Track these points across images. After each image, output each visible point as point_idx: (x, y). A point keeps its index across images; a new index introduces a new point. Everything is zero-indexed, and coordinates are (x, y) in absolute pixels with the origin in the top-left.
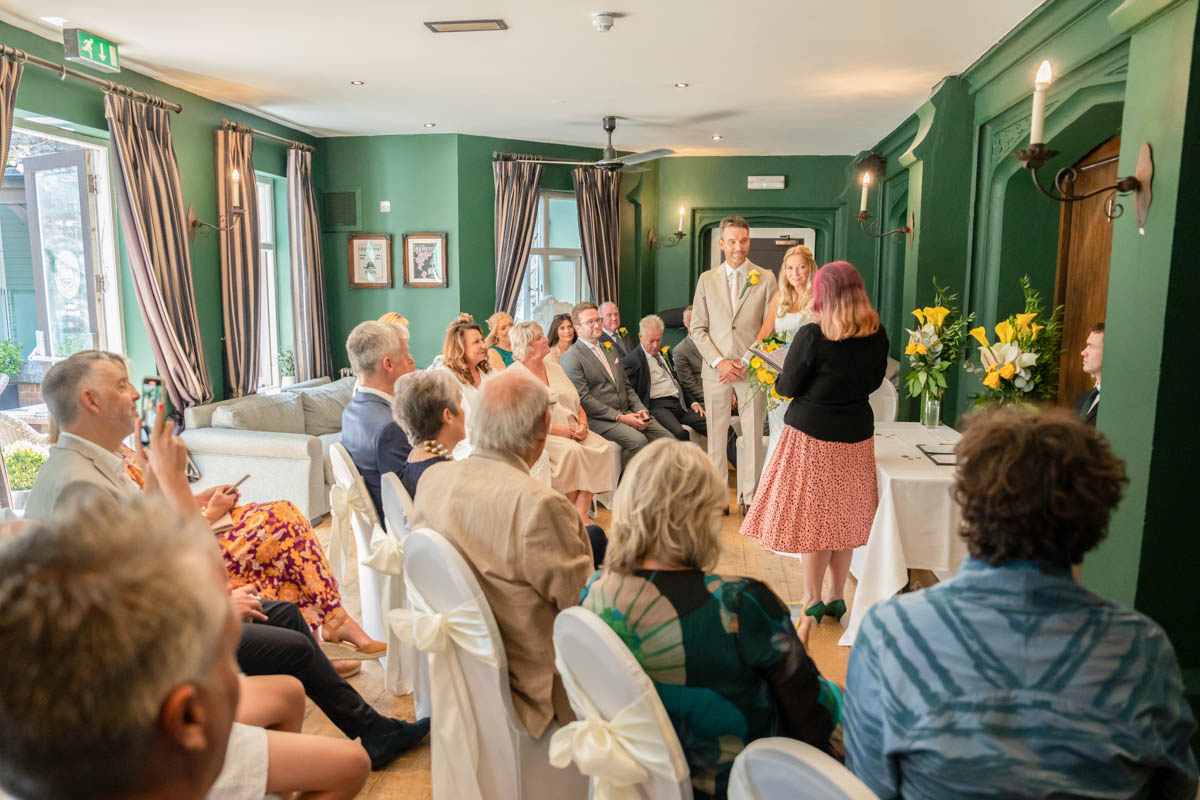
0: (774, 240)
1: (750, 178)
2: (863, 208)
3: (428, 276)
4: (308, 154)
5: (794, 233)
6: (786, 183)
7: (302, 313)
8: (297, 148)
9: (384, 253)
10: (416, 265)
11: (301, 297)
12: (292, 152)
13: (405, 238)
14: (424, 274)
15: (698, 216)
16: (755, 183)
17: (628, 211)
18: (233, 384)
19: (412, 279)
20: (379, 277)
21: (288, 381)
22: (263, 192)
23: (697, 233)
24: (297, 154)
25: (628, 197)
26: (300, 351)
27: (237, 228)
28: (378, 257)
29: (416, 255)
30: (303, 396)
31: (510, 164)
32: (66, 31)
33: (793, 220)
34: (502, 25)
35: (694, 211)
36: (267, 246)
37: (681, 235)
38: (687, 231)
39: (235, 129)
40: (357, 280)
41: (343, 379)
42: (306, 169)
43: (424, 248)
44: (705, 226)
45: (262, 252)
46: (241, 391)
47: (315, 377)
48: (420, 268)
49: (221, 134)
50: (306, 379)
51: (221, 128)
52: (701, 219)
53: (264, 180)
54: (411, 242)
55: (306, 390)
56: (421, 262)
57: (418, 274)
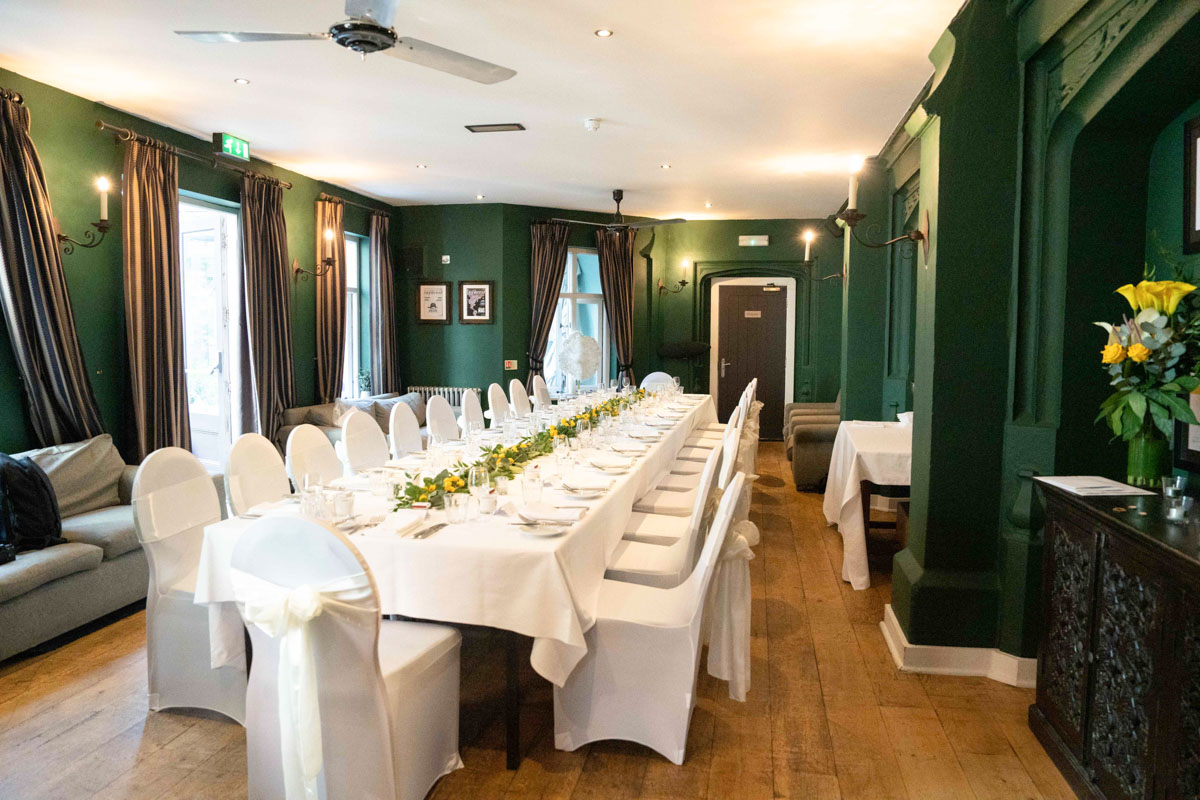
0: (763, 287)
1: (741, 238)
2: (807, 259)
3: (479, 314)
4: (386, 219)
5: (779, 281)
6: (770, 241)
7: (377, 341)
8: (378, 215)
9: (444, 296)
10: (469, 305)
11: (377, 328)
12: (375, 218)
13: (461, 284)
14: (475, 312)
15: (699, 268)
16: (746, 241)
17: (640, 265)
18: (322, 394)
19: (466, 317)
20: (441, 314)
21: (365, 395)
22: (351, 247)
23: (699, 281)
24: (378, 219)
25: (641, 253)
26: (376, 372)
27: (329, 274)
28: (440, 299)
29: (469, 298)
30: (376, 404)
31: (544, 226)
32: (215, 134)
33: (777, 271)
34: (520, 127)
35: (696, 264)
36: (353, 290)
37: (683, 283)
38: (689, 279)
39: (330, 201)
40: (423, 317)
41: (409, 394)
42: (385, 230)
43: (475, 292)
44: (707, 275)
45: (348, 294)
46: (327, 399)
47: (387, 392)
48: (472, 307)
49: (320, 204)
50: (379, 393)
51: (321, 200)
52: (702, 270)
53: (352, 238)
54: (466, 287)
55: (379, 401)
56: (473, 304)
57: (470, 313)
